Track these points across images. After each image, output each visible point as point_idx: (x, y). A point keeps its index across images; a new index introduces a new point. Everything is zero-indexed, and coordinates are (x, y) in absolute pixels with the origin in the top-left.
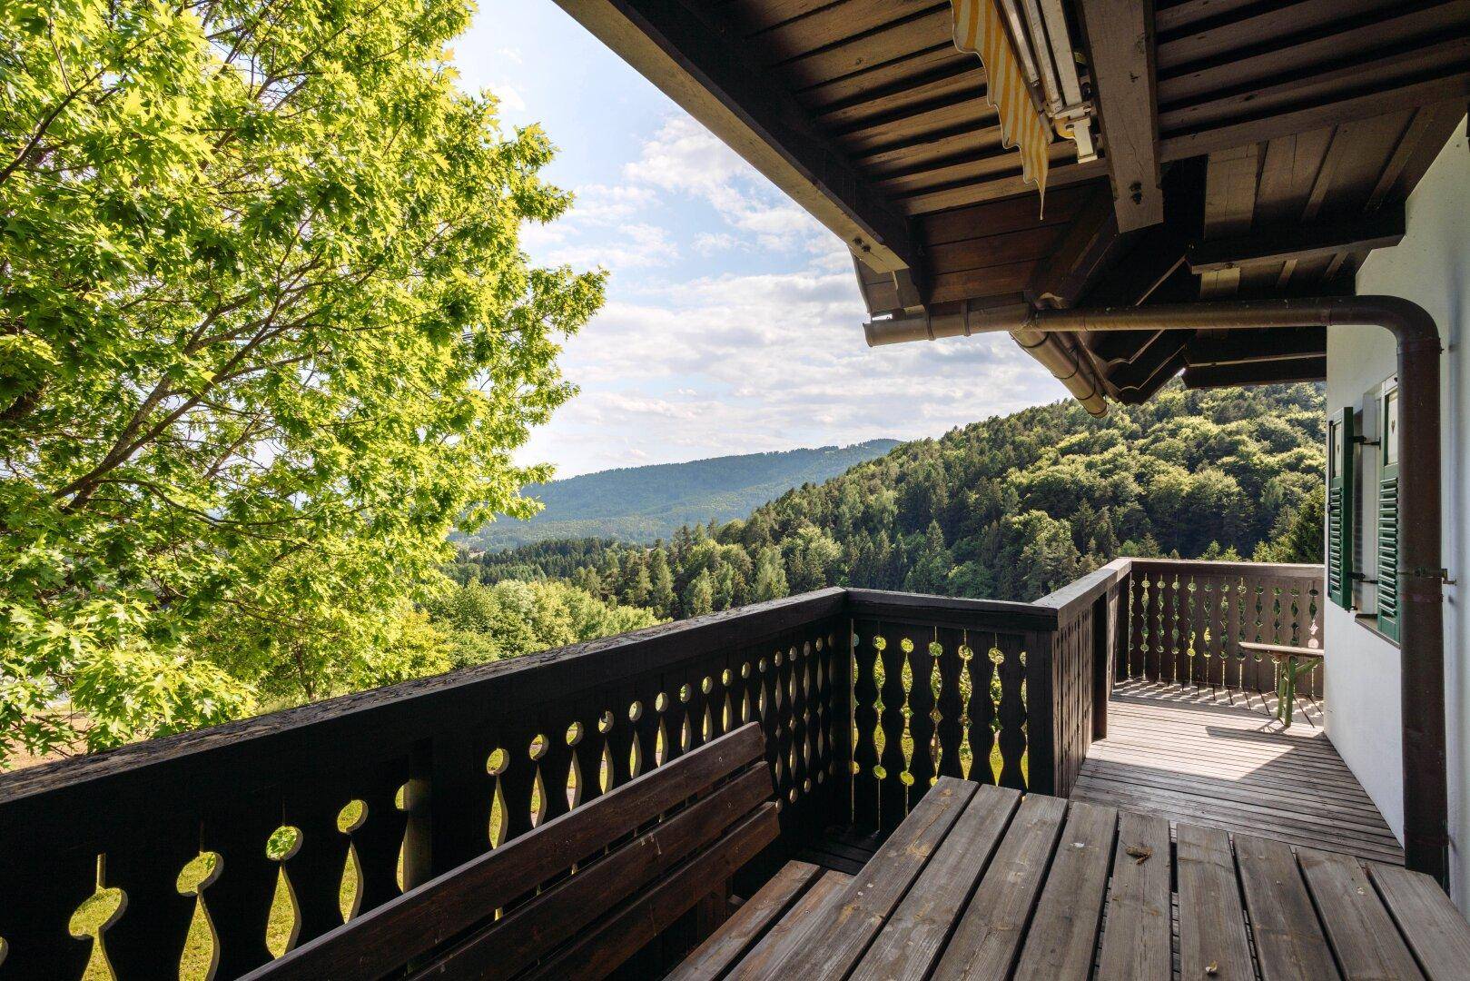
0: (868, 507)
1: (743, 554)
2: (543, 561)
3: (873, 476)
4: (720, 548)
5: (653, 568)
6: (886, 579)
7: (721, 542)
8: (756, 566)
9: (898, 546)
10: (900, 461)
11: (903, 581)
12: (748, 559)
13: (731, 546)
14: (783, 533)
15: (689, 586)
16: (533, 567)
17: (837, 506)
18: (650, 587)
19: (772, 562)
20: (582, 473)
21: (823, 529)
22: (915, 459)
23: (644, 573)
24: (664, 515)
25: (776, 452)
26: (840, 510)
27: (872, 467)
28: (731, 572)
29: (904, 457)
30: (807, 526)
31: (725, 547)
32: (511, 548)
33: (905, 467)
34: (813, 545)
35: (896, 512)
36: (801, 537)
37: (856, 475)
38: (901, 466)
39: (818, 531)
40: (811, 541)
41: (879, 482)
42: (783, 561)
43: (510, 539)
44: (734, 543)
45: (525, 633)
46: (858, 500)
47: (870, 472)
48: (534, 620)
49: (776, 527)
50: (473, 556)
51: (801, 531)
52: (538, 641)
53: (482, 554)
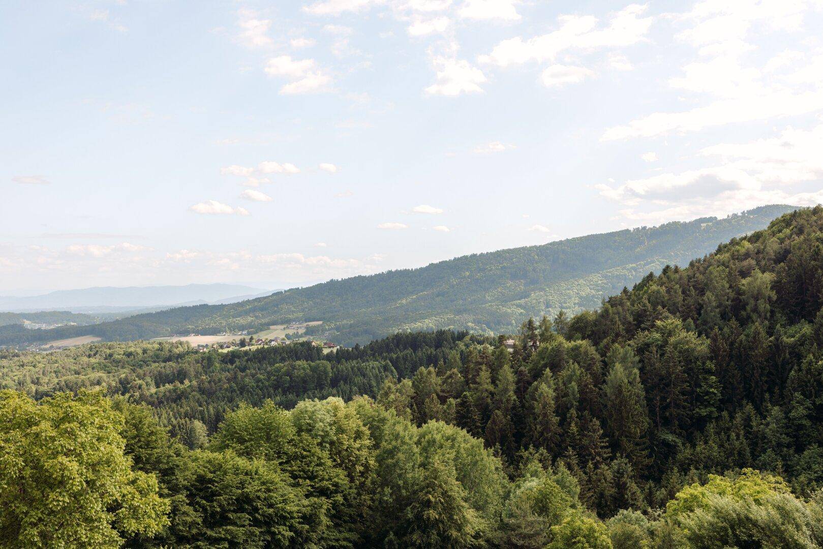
0: (739, 293)
1: (592, 350)
2: (394, 356)
3: (747, 255)
4: (568, 345)
5: (494, 370)
6: (764, 379)
7: (569, 338)
8: (606, 366)
9: (777, 339)
10: (781, 235)
11: (785, 382)
12: (598, 357)
13: (579, 342)
14: (638, 326)
15: (530, 389)
16: (384, 363)
17: (702, 292)
18: (491, 388)
19: (624, 360)
20: (436, 261)
21: (684, 320)
22: (800, 231)
23: (485, 375)
24: (522, 301)
25: (644, 228)
26: (705, 298)
27: (747, 244)
28: (578, 373)
29: (787, 231)
30: (667, 318)
31: (572, 344)
32: (364, 342)
33: (787, 242)
34: (672, 340)
35: (775, 297)
36: (658, 329)
37: (727, 255)
38: (782, 241)
39: (678, 322)
40: (670, 334)
41: (753, 262)
42: (637, 358)
43: (366, 332)
44: (583, 338)
45: (319, 458)
46: (727, 286)
47: (743, 251)
48: (332, 443)
49: (631, 319)
50: (326, 351)
51: (659, 323)
52: (335, 466)
53: (335, 350)
